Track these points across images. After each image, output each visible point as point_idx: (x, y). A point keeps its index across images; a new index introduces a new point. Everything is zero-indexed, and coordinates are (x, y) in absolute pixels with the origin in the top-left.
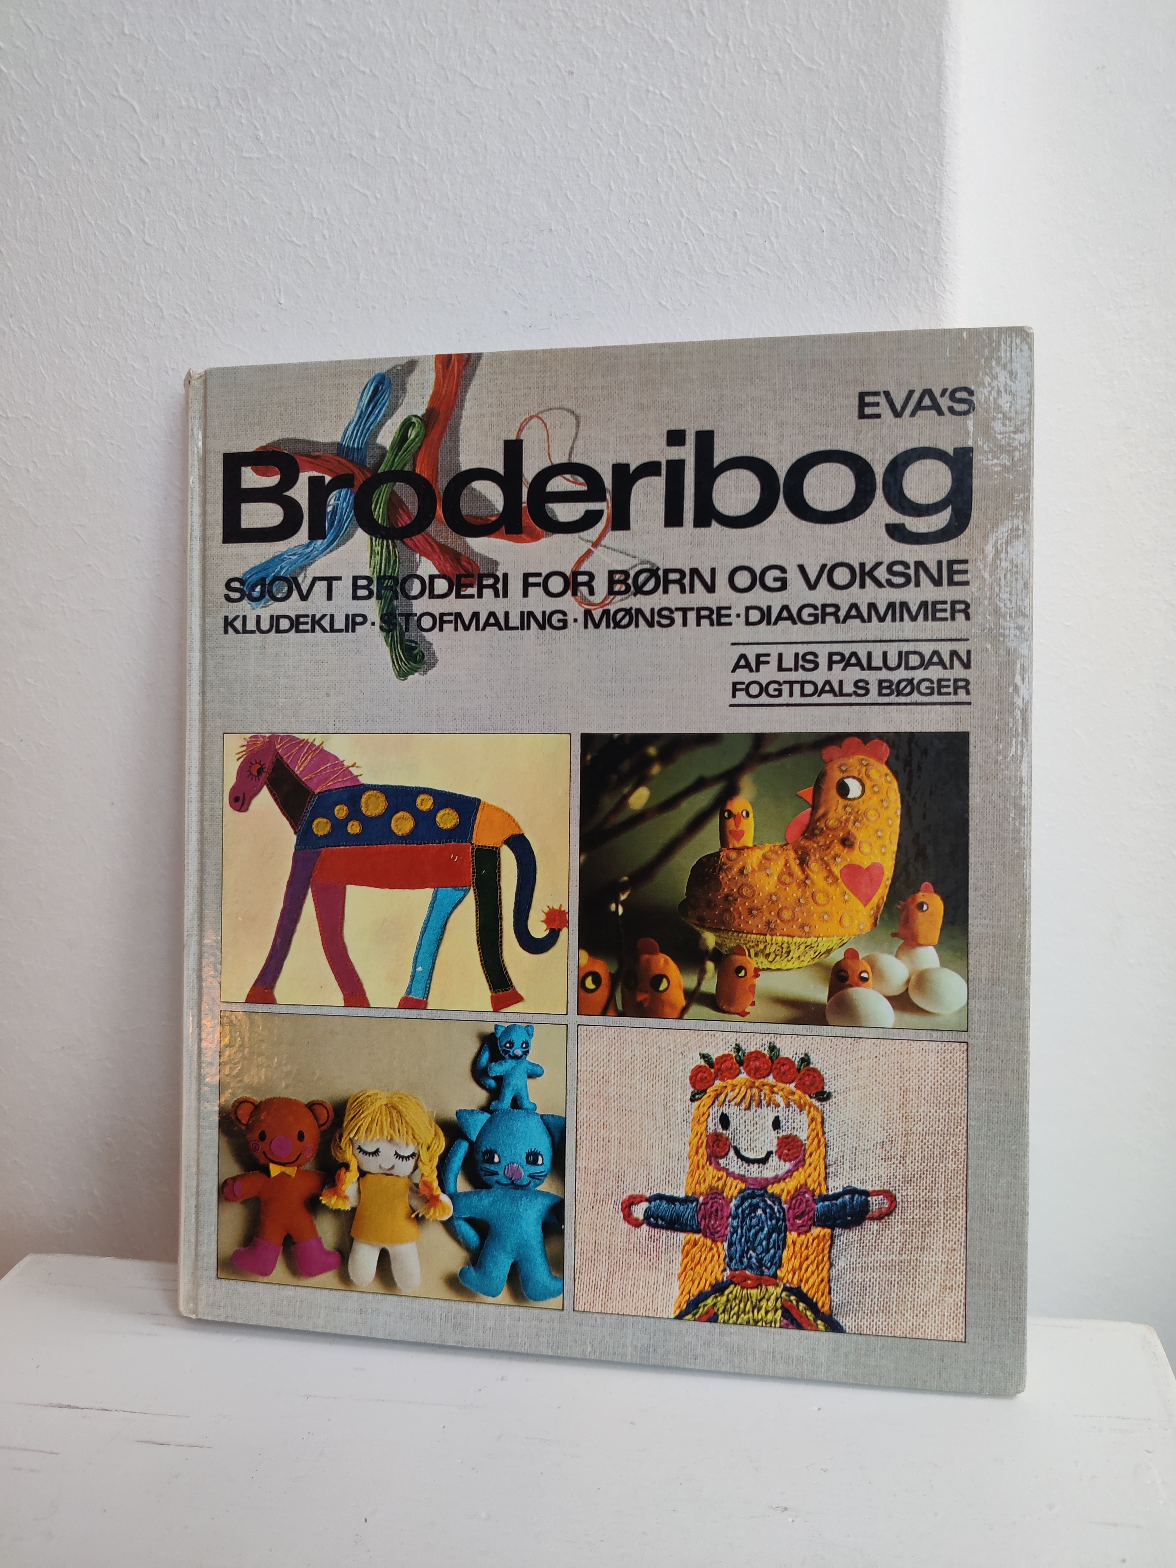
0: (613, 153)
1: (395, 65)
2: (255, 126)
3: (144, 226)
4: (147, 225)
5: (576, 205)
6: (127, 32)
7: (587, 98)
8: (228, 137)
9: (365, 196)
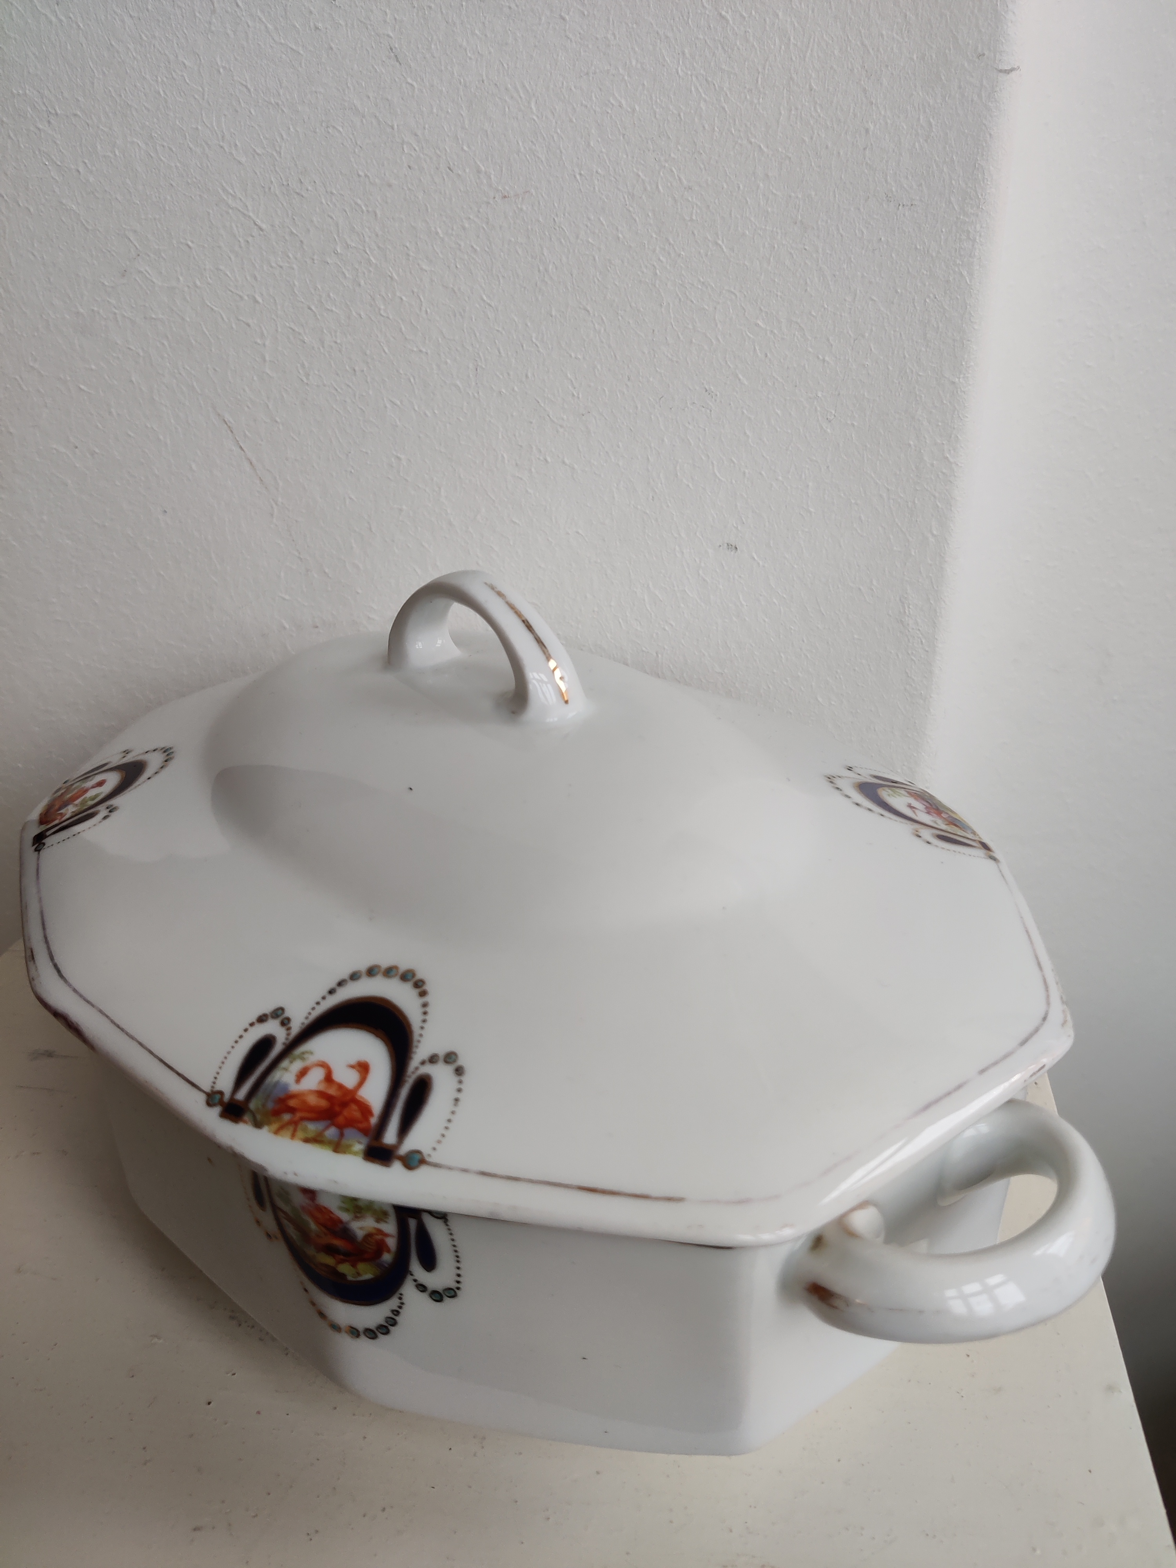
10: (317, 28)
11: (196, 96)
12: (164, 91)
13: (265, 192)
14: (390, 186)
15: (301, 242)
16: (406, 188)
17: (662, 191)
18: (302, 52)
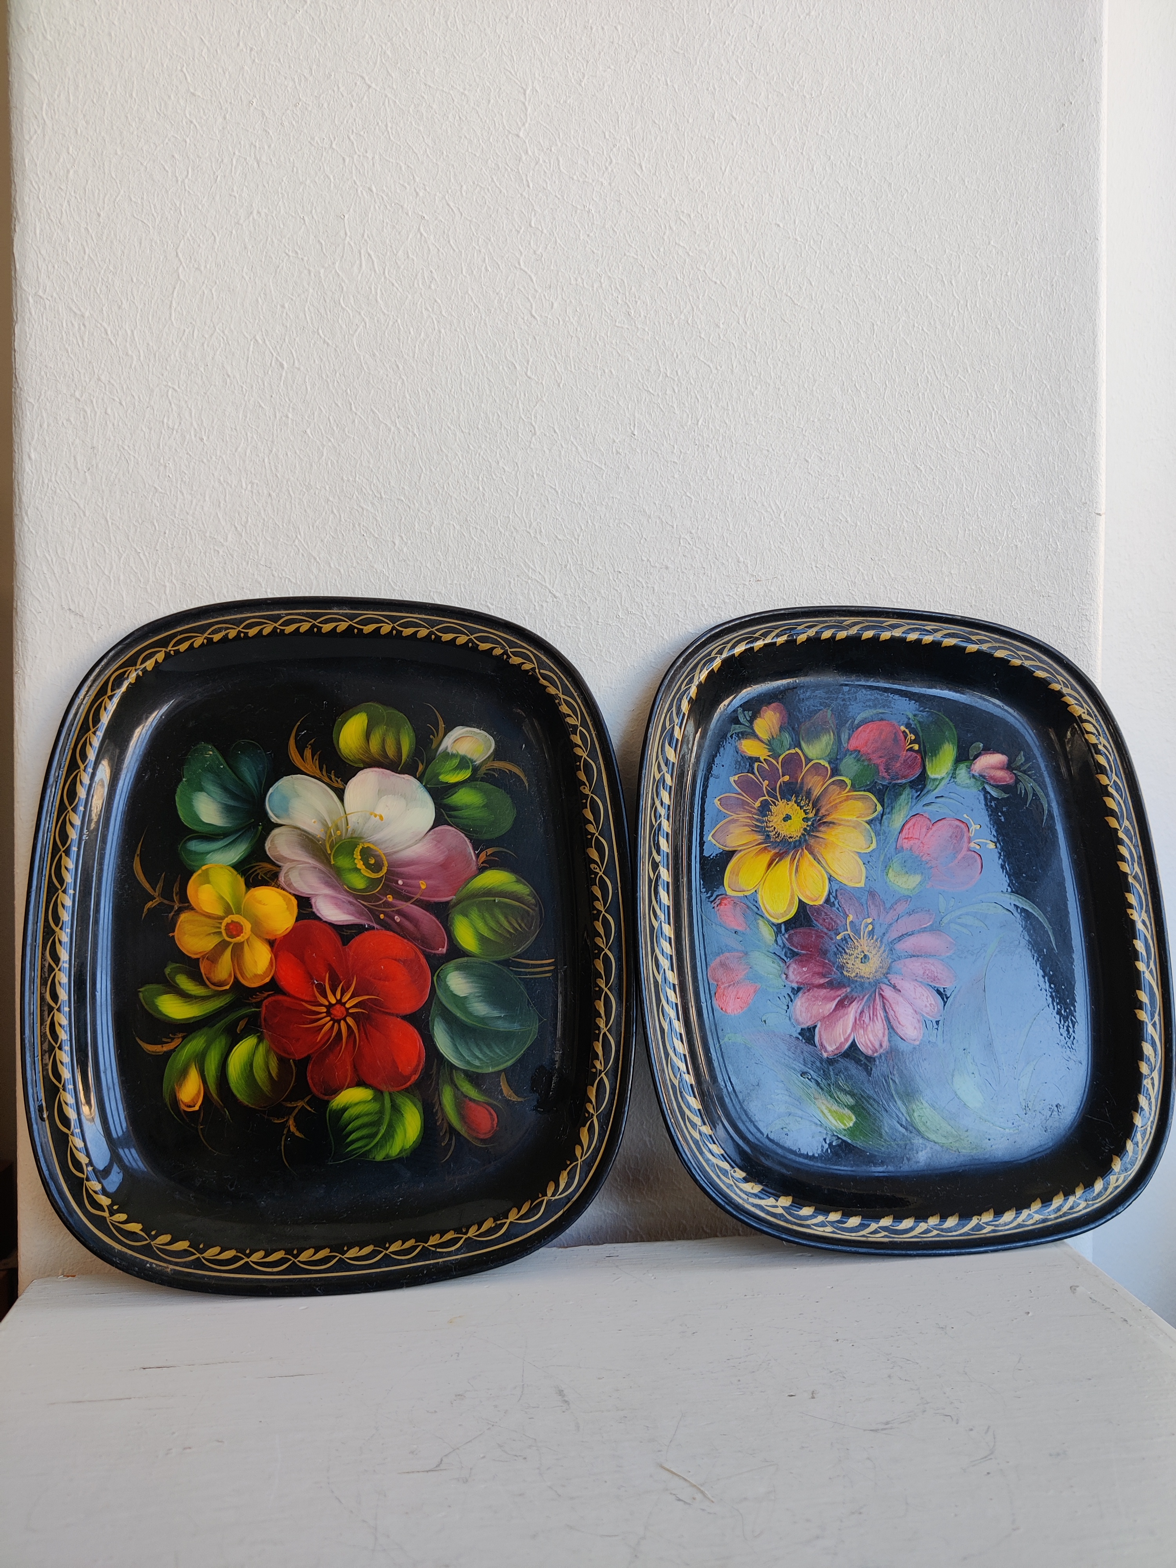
0: (889, 362)
1: (739, 281)
2: (628, 306)
3: (528, 363)
4: (530, 363)
5: (862, 393)
6: (533, 225)
7: (873, 325)
8: (605, 310)
9: (710, 367)
10: (618, 453)
11: (511, 493)
12: (483, 488)
13: (562, 568)
14: (667, 568)
15: (589, 607)
16: (679, 570)
17: (875, 580)
18: (604, 468)
